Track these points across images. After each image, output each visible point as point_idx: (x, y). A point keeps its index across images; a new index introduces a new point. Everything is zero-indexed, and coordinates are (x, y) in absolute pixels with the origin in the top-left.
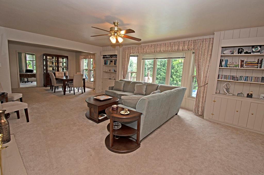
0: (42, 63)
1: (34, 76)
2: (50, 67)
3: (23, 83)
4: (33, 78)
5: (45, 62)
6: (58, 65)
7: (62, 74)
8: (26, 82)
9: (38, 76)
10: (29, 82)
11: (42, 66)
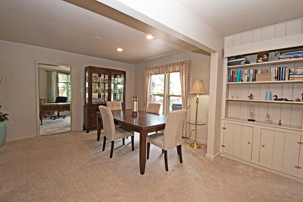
0: (82, 86)
1: (68, 108)
2: (96, 92)
3: (51, 118)
4: (66, 112)
5: (87, 83)
6: (110, 88)
7: (118, 106)
8: (55, 118)
9: (73, 108)
10: (60, 118)
11: (82, 92)
